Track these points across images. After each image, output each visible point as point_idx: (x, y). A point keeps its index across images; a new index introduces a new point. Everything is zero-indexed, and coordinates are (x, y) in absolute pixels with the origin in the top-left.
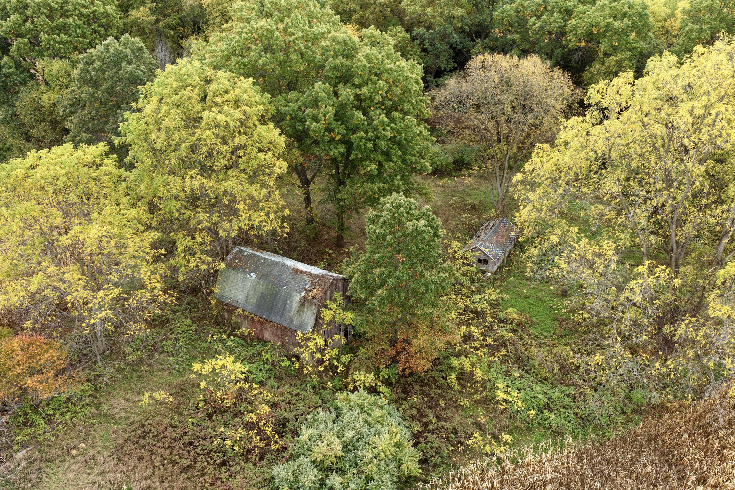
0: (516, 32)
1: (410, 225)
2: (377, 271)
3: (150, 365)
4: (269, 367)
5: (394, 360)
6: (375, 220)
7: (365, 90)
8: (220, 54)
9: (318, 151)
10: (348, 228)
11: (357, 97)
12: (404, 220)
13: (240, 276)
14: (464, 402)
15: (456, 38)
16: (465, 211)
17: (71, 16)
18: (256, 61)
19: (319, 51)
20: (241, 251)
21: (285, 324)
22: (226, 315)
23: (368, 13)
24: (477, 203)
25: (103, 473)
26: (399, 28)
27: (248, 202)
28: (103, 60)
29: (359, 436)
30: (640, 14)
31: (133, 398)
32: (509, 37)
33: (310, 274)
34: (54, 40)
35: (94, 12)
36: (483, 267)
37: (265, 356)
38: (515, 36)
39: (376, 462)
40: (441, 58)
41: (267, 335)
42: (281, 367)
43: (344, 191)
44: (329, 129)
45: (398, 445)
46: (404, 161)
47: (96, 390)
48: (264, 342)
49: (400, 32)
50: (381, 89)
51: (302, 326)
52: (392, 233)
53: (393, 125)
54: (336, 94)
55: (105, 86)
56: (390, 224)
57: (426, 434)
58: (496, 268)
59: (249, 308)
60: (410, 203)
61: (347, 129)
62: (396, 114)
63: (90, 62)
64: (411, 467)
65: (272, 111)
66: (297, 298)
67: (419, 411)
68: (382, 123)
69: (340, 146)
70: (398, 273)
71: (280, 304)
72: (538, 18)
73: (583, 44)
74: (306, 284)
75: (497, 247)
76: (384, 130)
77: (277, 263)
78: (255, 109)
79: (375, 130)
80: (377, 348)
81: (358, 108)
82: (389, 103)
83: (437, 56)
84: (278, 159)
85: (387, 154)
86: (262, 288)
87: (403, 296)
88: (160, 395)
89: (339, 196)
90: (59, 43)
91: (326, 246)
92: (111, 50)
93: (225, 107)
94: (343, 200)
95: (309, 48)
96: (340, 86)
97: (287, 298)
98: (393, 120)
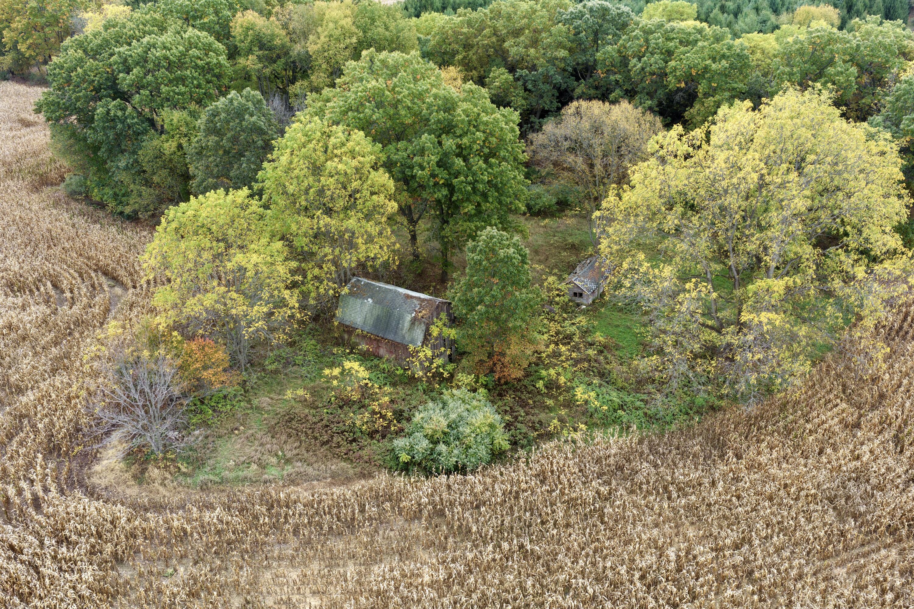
0: (620, 73)
1: (502, 253)
2: (476, 290)
3: (286, 374)
4: (385, 375)
5: (492, 371)
6: (473, 250)
7: (465, 140)
8: (338, 110)
9: (425, 195)
10: (452, 264)
11: (459, 146)
12: (497, 248)
13: (359, 301)
14: (550, 402)
15: (558, 79)
16: (565, 250)
17: (187, 68)
18: (371, 116)
19: (424, 106)
20: (358, 280)
21: (398, 340)
22: (346, 336)
23: (471, 53)
24: (577, 242)
25: (262, 445)
26: (503, 70)
27: (365, 237)
28: (227, 112)
29: (461, 417)
30: (738, 55)
31: (276, 397)
32: (612, 78)
33: (419, 299)
34: (174, 91)
35: (208, 64)
36: (578, 300)
37: (382, 366)
38: (618, 77)
39: (473, 435)
40: (545, 99)
41: (382, 351)
42: (396, 375)
43: (447, 229)
44: (433, 176)
45: (492, 426)
46: (500, 203)
47: (245, 392)
48: (380, 358)
49: (503, 74)
50: (478, 139)
51: (413, 342)
52: (488, 259)
53: (490, 170)
54: (440, 143)
55: (229, 135)
56: (485, 252)
57: (516, 424)
58: (590, 301)
59: (367, 329)
60: (501, 235)
61: (450, 174)
62: (493, 160)
63: (215, 114)
64: (502, 442)
65: (383, 157)
66: (408, 318)
67: (511, 408)
68: (481, 168)
69: (443, 190)
70: (492, 292)
71: (394, 324)
72: (640, 60)
73: (683, 85)
74: (416, 307)
75: (592, 282)
76: (482, 174)
77: (390, 290)
78: (367, 159)
79: (474, 174)
80: (477, 359)
81: (458, 155)
82: (486, 151)
83: (542, 97)
84: (390, 200)
85: (485, 196)
86: (377, 311)
87: (497, 311)
88: (300, 392)
89: (443, 233)
90: (178, 94)
91: (431, 281)
92: (235, 103)
93: (344, 158)
94: (447, 237)
95: (414, 103)
96: (444, 136)
97: (400, 318)
98: (491, 166)
